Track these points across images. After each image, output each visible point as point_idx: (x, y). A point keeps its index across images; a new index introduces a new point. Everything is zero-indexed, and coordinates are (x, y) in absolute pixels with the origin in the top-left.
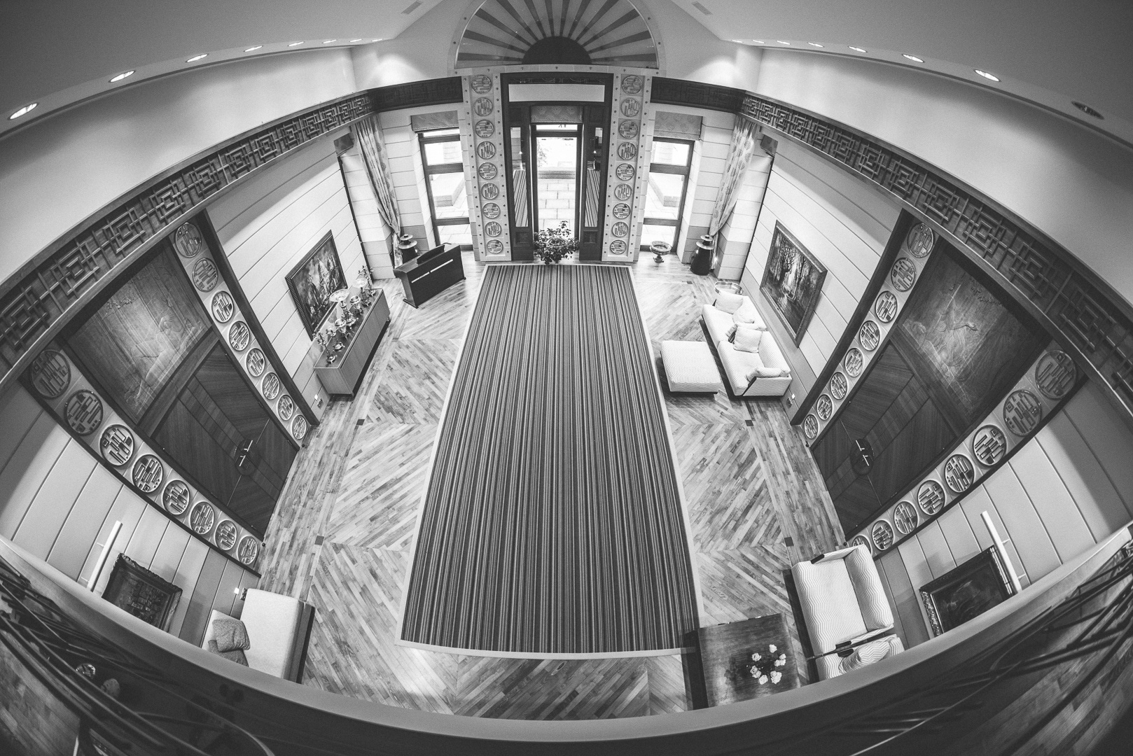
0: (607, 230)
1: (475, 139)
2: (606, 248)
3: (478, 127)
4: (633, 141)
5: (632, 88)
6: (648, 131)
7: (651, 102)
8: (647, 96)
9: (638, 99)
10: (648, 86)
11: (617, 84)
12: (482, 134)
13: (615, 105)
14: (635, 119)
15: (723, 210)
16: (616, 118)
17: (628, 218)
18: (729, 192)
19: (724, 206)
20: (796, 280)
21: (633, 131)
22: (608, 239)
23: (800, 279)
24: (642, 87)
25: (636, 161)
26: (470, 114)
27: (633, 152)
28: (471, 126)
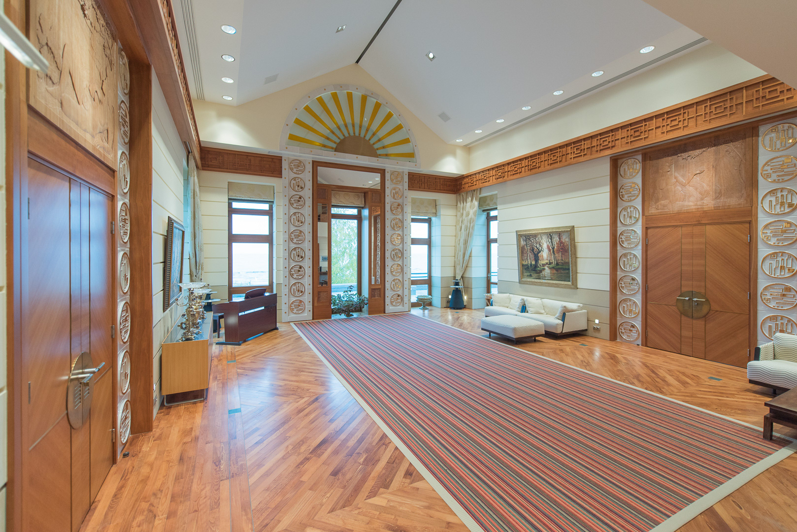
0: (387, 286)
1: (289, 209)
2: (388, 301)
3: (293, 200)
4: (400, 217)
5: (397, 180)
6: (408, 209)
7: (409, 189)
8: (406, 185)
9: (400, 187)
10: (406, 179)
11: (388, 176)
12: (295, 205)
13: (388, 192)
14: (400, 201)
15: (464, 257)
16: (388, 200)
17: (401, 275)
18: (466, 242)
19: (464, 254)
20: (550, 251)
21: (399, 210)
22: (389, 294)
23: (553, 248)
24: (402, 178)
25: (403, 231)
26: (287, 188)
27: (401, 225)
28: (287, 197)
